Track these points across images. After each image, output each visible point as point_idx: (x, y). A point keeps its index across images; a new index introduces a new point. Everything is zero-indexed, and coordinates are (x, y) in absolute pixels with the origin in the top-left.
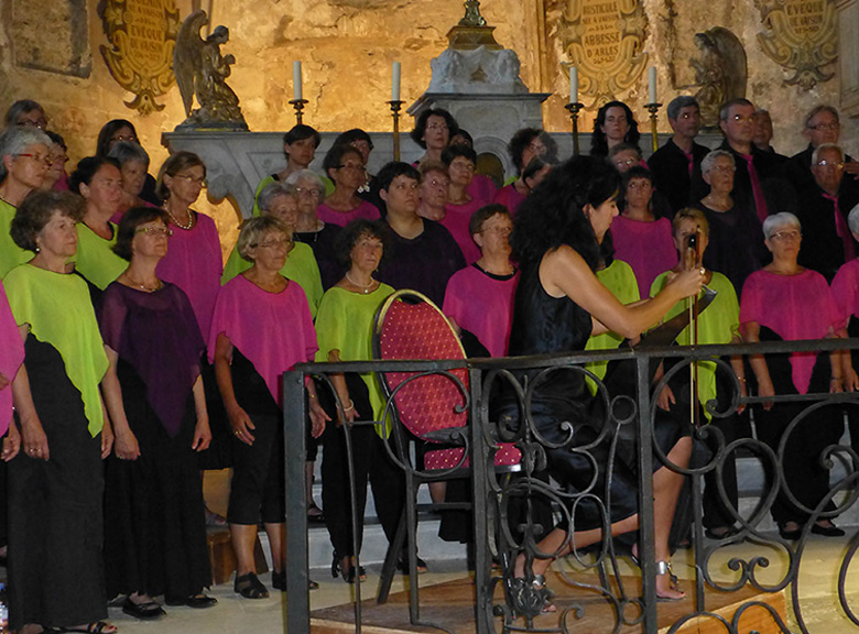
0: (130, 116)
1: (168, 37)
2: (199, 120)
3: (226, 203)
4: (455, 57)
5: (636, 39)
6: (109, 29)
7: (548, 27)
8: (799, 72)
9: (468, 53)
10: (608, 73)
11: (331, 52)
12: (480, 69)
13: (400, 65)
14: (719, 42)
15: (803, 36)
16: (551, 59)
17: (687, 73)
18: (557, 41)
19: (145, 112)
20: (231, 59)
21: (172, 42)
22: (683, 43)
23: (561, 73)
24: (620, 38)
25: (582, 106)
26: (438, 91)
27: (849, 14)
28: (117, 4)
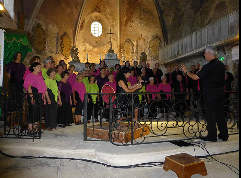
0: (64, 60)
1: (70, 49)
2: (74, 61)
3: (77, 72)
5: (133, 53)
6: (61, 48)
7: (121, 51)
8: (153, 59)
9: (110, 54)
10: (129, 57)
11: (92, 53)
12: (112, 56)
13: (101, 55)
14: (143, 54)
15: (154, 54)
16: (121, 55)
17: (139, 58)
18: (122, 53)
19: (66, 59)
20: (78, 53)
21: (70, 50)
22: (139, 54)
23: (122, 57)
24: (130, 53)
26: (106, 59)
27: (160, 51)
28: (63, 44)
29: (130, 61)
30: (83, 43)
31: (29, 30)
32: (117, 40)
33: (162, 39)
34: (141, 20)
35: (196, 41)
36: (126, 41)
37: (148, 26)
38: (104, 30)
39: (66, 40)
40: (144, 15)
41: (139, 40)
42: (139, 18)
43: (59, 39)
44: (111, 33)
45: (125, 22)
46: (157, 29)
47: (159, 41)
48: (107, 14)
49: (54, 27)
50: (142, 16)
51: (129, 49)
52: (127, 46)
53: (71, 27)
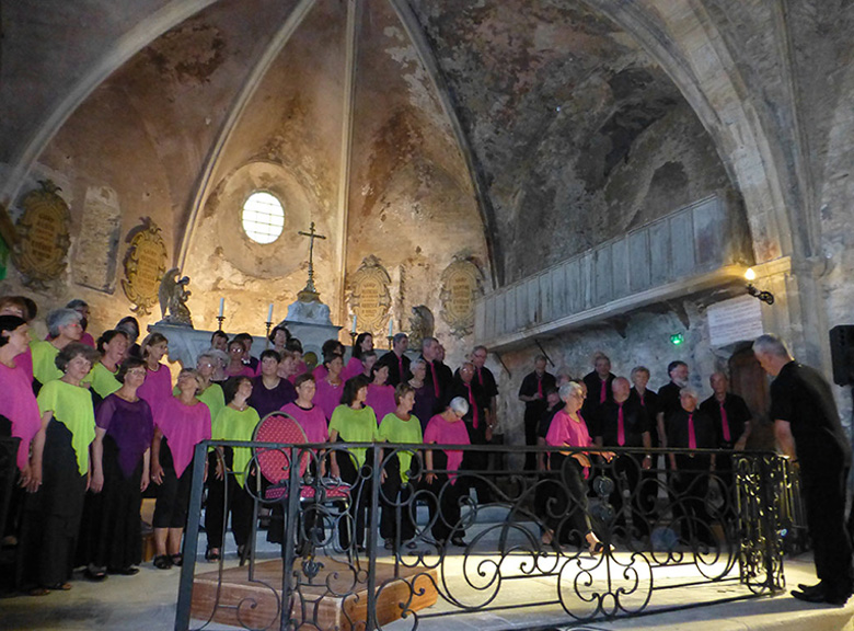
1: (158, 280)
2: (168, 321)
3: (177, 363)
4: (300, 305)
5: (385, 307)
6: (127, 271)
7: (345, 298)
8: (457, 330)
9: (306, 304)
10: (371, 321)
11: (239, 297)
12: (311, 312)
13: (273, 307)
14: (422, 312)
15: (459, 314)
16: (345, 312)
17: (407, 325)
18: (349, 304)
19: (141, 315)
20: (189, 293)
21: (160, 282)
22: (406, 311)
23: (349, 318)
24: (378, 306)
26: (290, 320)
27: (480, 307)
28: (134, 261)
29: (375, 333)
30: (211, 259)
31: (7, 201)
32: (332, 260)
33: (486, 266)
34: (418, 199)
35: (595, 277)
36: (366, 266)
37: (439, 222)
38: (291, 222)
39: (145, 247)
40: (428, 186)
41: (408, 264)
42: (411, 194)
43: (122, 239)
44: (314, 234)
45: (363, 203)
46: (469, 234)
47: (478, 273)
48: (304, 172)
49: (108, 198)
50: (423, 188)
51: (375, 292)
52: (369, 281)
53: (172, 205)
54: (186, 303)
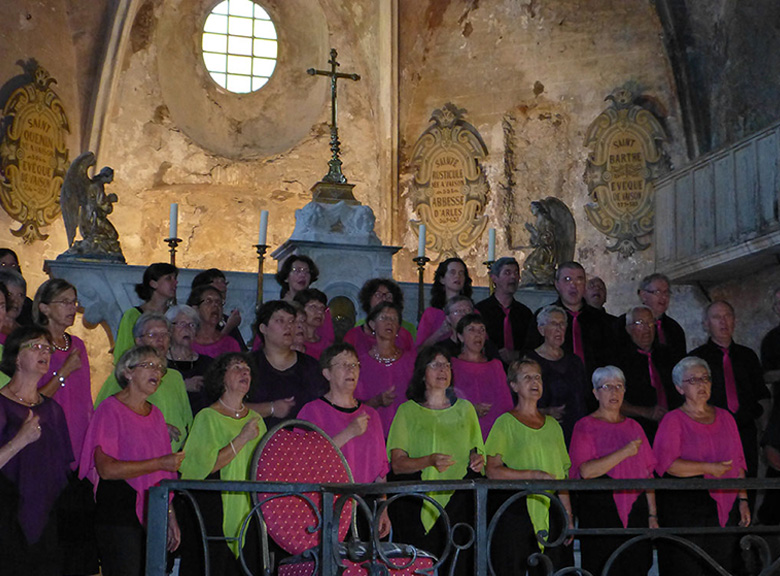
0: (15, 244)
1: (56, 174)
2: (80, 250)
3: (100, 328)
4: (318, 209)
5: (479, 204)
6: (1, 163)
7: (400, 188)
8: (620, 241)
9: (329, 207)
10: (452, 232)
11: (203, 197)
12: (339, 221)
13: (267, 214)
14: (552, 211)
15: (624, 209)
16: (402, 217)
17: (522, 235)
18: (408, 201)
19: (29, 241)
20: (113, 198)
21: (60, 179)
22: (519, 209)
23: (410, 229)
24: (464, 201)
25: (428, 260)
26: (301, 239)
27: (664, 194)
28: (12, 142)
30: (149, 131)
32: (373, 117)
33: (674, 114)
36: (437, 125)
37: (576, 31)
38: (291, 52)
39: (31, 114)
41: (520, 116)
44: (337, 71)
46: (635, 51)
47: (656, 126)
51: (456, 175)
52: (444, 155)
53: (73, 33)
54: (109, 217)
